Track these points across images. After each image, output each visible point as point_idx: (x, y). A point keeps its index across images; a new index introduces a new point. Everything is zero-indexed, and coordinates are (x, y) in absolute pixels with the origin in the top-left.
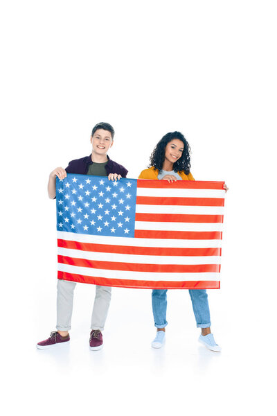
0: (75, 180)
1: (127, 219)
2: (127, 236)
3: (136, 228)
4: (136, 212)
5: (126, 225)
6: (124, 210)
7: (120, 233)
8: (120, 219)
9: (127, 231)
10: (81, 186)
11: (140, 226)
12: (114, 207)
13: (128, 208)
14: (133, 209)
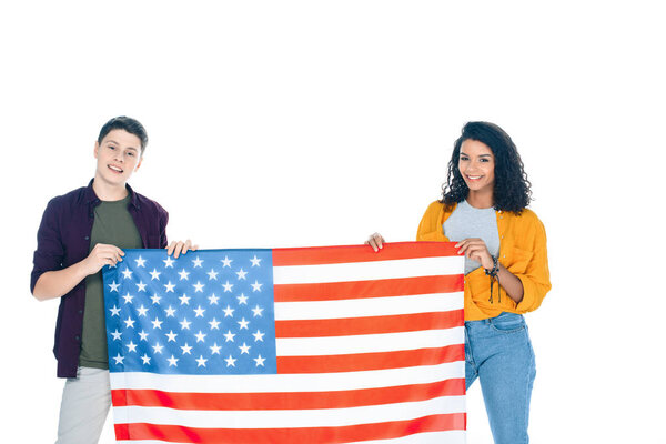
0: (140, 262)
1: (259, 336)
2: (261, 370)
3: (280, 353)
4: (277, 319)
5: (257, 349)
6: (249, 316)
7: (245, 367)
8: (243, 336)
9: (260, 361)
10: (155, 274)
11: (287, 347)
12: (229, 312)
13: (258, 311)
14: (269, 313)
